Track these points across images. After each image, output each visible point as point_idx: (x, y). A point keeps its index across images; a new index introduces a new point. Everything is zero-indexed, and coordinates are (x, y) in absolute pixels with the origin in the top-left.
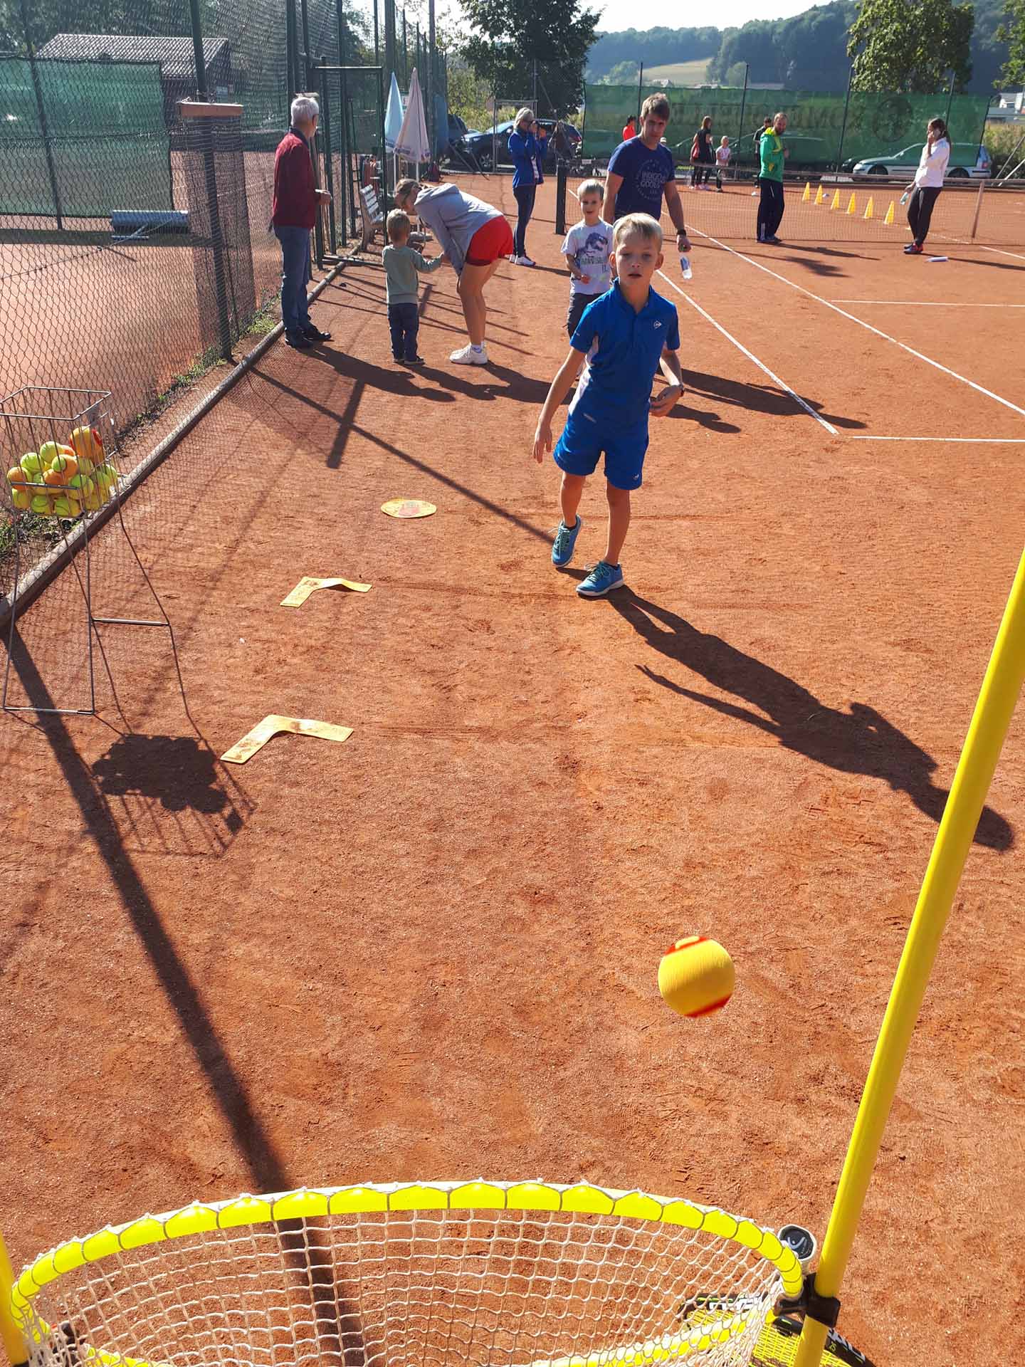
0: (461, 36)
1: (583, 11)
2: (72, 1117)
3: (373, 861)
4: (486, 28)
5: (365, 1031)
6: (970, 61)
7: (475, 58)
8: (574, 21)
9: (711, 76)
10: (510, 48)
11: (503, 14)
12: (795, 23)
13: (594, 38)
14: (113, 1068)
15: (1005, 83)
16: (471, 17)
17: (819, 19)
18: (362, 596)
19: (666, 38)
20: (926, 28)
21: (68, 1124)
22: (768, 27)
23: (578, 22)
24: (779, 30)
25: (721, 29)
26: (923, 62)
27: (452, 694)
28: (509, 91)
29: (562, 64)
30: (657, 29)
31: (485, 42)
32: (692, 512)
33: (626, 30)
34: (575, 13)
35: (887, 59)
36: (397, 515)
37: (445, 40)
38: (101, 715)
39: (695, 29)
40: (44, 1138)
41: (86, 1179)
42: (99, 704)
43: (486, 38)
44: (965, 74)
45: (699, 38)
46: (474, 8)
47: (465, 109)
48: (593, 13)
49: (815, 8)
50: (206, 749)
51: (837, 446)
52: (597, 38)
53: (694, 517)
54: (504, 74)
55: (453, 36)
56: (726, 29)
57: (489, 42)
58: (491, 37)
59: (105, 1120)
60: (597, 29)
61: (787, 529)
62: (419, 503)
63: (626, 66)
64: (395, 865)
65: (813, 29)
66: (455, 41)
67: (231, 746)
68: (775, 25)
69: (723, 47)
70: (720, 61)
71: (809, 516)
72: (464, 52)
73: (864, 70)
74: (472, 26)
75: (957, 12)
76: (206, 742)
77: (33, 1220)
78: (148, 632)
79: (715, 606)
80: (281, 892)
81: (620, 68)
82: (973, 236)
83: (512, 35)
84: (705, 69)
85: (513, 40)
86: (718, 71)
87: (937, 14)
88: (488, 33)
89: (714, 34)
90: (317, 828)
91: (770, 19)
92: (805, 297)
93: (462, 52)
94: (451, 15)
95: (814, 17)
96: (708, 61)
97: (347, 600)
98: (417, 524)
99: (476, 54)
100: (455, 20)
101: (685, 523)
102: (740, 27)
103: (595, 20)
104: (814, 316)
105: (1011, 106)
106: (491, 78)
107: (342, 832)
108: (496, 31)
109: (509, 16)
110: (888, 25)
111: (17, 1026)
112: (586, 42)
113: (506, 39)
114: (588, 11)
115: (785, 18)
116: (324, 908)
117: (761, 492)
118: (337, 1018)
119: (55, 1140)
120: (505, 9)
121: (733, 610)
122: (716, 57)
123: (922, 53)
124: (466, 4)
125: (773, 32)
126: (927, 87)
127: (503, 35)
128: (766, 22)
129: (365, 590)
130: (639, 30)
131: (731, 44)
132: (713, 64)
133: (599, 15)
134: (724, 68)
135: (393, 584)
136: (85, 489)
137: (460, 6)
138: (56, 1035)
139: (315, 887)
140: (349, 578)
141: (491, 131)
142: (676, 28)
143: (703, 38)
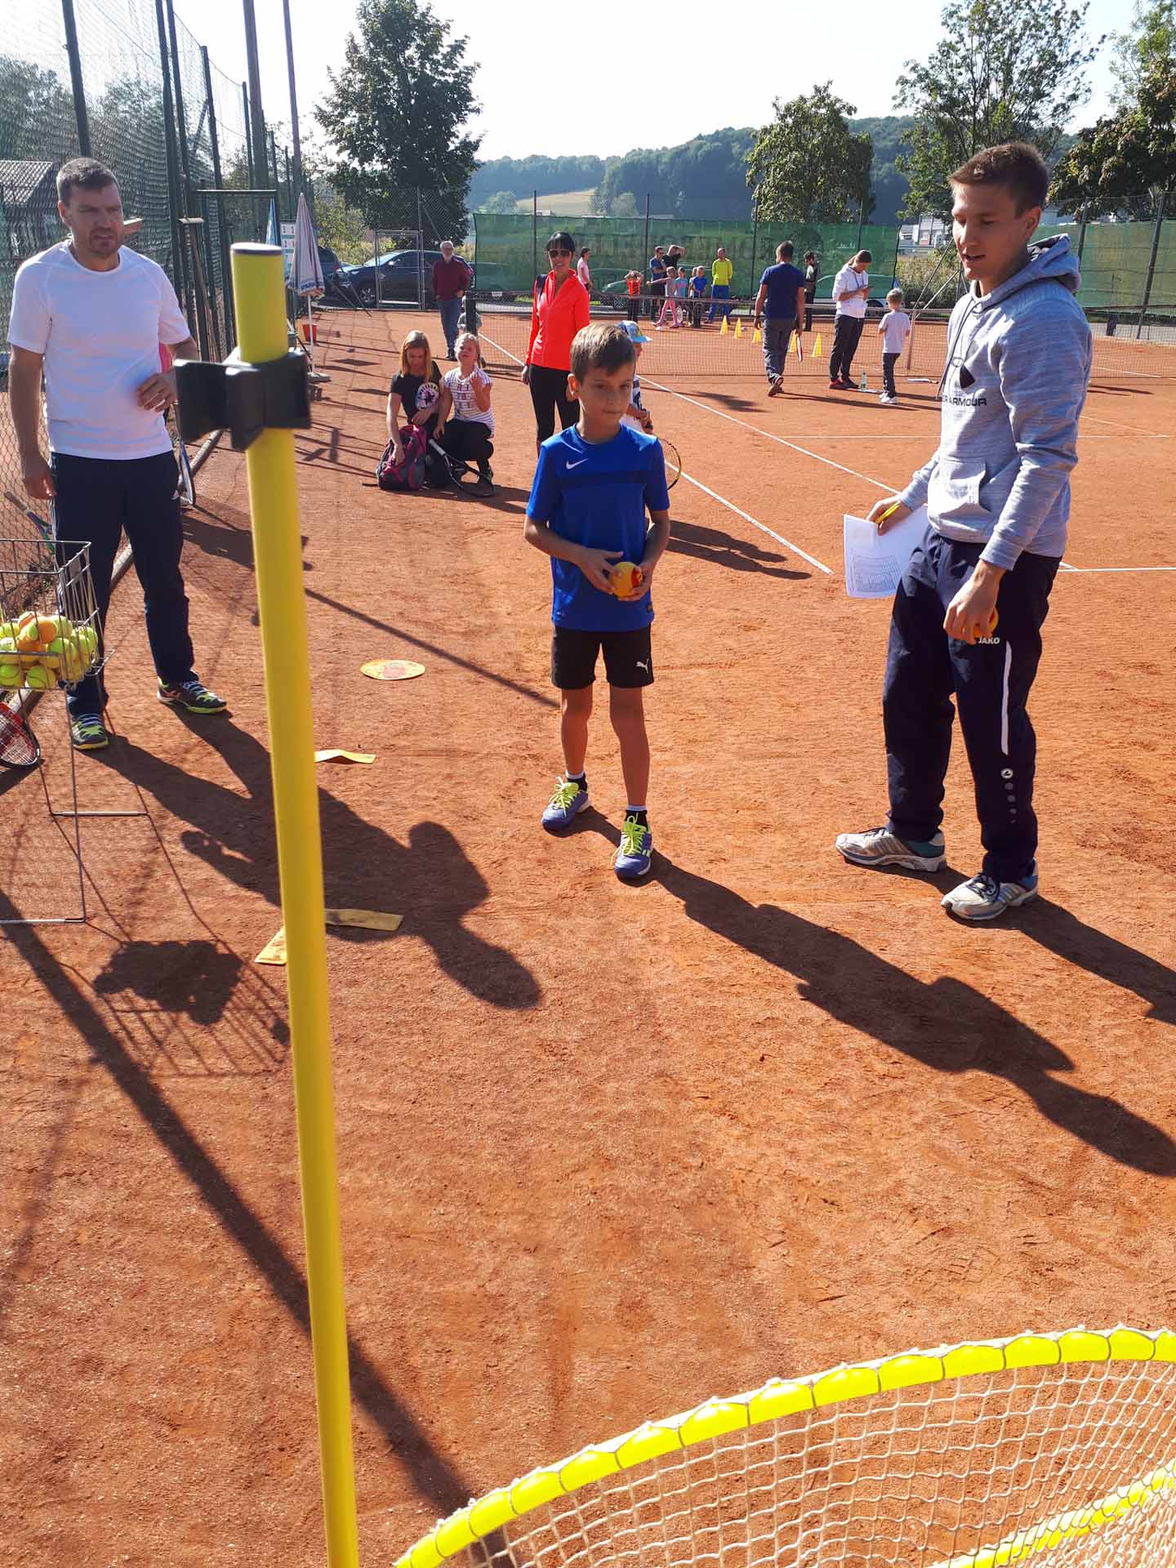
0: (325, 161)
1: (462, 136)
2: (199, 1395)
3: (470, 1061)
4: (354, 153)
5: (520, 1254)
6: (872, 191)
7: (345, 186)
8: (452, 147)
9: (595, 207)
10: (382, 176)
11: (372, 139)
12: (680, 152)
13: (476, 166)
14: (231, 1331)
15: (907, 214)
16: (337, 141)
17: (705, 148)
18: (368, 768)
19: (545, 167)
20: (826, 157)
21: (196, 1404)
22: (653, 156)
23: (457, 148)
24: (665, 159)
25: (603, 158)
26: (826, 192)
27: (504, 868)
28: (382, 219)
29: (441, 193)
30: (534, 157)
31: (354, 169)
32: (707, 659)
33: (500, 157)
34: (453, 139)
35: (789, 189)
36: (381, 677)
37: (309, 166)
38: (95, 922)
39: (574, 158)
40: (171, 1425)
41: (238, 1467)
42: (90, 910)
43: (355, 164)
44: (870, 204)
45: (580, 167)
46: (341, 133)
47: (335, 241)
48: (472, 139)
49: (700, 137)
50: (227, 952)
51: (835, 586)
52: (478, 165)
53: (710, 665)
54: (376, 203)
55: (318, 162)
56: (608, 158)
57: (359, 168)
58: (361, 163)
59: (239, 1393)
60: (478, 156)
61: (810, 673)
62: (404, 663)
63: (503, 197)
64: (498, 1064)
65: (700, 158)
66: (320, 167)
67: (265, 946)
68: (659, 154)
69: (607, 176)
70: (605, 192)
71: (830, 658)
72: (331, 178)
73: (766, 200)
74: (339, 152)
75: (855, 141)
76: (224, 943)
77: (183, 1524)
78: (124, 823)
79: (763, 757)
80: (373, 1106)
81: (496, 199)
82: (909, 368)
83: (384, 162)
84: (588, 200)
85: (386, 166)
86: (604, 201)
87: (835, 144)
88: (357, 159)
89: (595, 163)
90: (394, 1030)
91: (654, 148)
92: (754, 434)
93: (329, 179)
94: (314, 140)
95: (700, 147)
96: (592, 192)
97: (352, 772)
98: (408, 685)
99: (343, 180)
100: (319, 144)
101: (703, 672)
102: (623, 155)
103: (475, 146)
104: (770, 454)
105: (909, 238)
106: (363, 208)
107: (424, 1033)
108: (366, 158)
109: (380, 141)
110: (786, 154)
111: (96, 1294)
112: (467, 169)
113: (376, 166)
114: (467, 136)
115: (669, 147)
116: (430, 1120)
117: (771, 637)
118: (482, 1243)
119: (185, 1425)
120: (375, 133)
121: (784, 760)
122: (600, 186)
123: (823, 183)
124: (331, 128)
125: (658, 162)
126: (830, 216)
127: (374, 162)
128: (650, 152)
129: (370, 761)
130: (515, 158)
131: (614, 175)
132: (597, 195)
133: (478, 142)
134: (610, 197)
135: (399, 751)
136: (68, 655)
137: (324, 129)
138: (149, 1300)
139: (412, 1098)
140: (346, 749)
141: (371, 263)
142: (554, 156)
143: (584, 167)
